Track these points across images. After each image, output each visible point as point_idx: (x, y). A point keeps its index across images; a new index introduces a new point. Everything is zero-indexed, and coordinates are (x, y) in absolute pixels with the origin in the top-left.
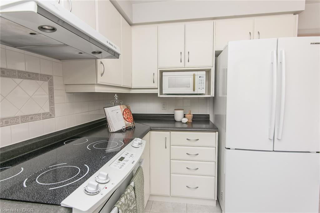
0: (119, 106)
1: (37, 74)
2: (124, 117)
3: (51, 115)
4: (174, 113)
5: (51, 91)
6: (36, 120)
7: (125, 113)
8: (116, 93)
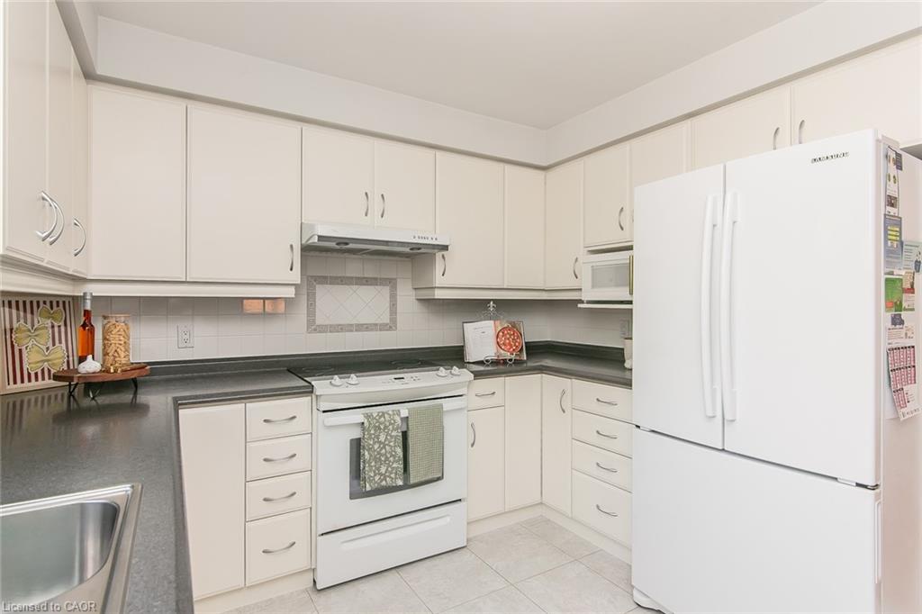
0: (492, 322)
1: (376, 279)
2: (498, 343)
3: (391, 327)
4: (624, 345)
5: (393, 297)
6: (372, 330)
7: (501, 334)
8: (490, 300)
